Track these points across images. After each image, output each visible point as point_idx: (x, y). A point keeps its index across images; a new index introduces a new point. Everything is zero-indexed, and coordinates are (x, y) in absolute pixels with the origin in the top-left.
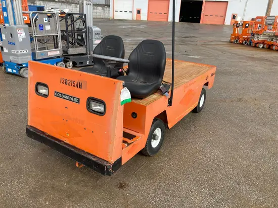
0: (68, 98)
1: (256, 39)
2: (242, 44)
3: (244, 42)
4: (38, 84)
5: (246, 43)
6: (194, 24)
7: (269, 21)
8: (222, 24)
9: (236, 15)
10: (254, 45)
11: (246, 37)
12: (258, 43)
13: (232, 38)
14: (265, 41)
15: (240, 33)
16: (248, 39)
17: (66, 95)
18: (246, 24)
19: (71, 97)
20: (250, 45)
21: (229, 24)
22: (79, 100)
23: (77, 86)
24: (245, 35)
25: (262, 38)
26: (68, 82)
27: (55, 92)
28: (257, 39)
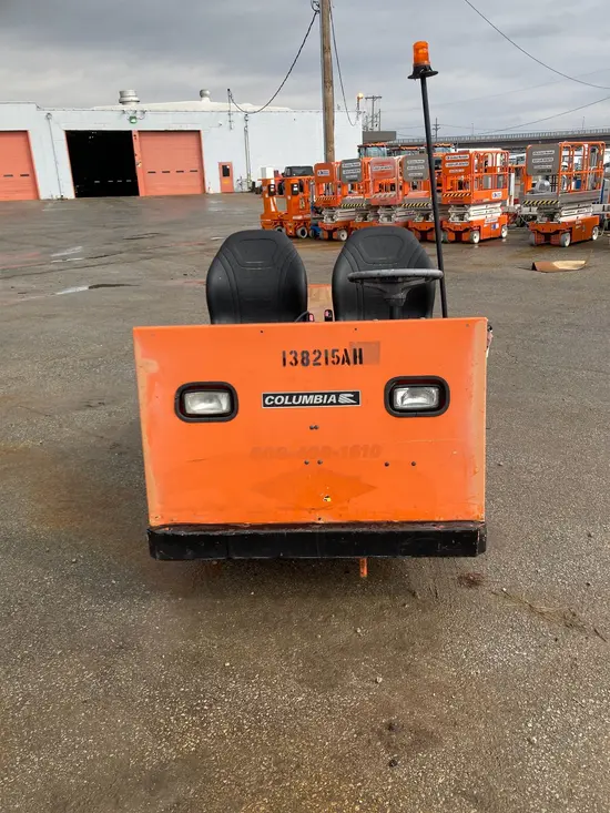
0: (317, 399)
1: (327, 221)
2: (296, 237)
3: (299, 232)
4: (186, 389)
5: (303, 233)
6: (121, 198)
7: (349, 172)
8: (198, 191)
9: (231, 164)
10: (327, 237)
11: (300, 218)
12: (335, 229)
13: (268, 224)
14: (348, 222)
15: (283, 210)
16: (305, 222)
17: (308, 395)
18: (293, 187)
19: (329, 394)
20: (316, 237)
21: (219, 191)
22: (356, 396)
23: (346, 360)
24: (299, 214)
25: (340, 216)
26: (312, 357)
27: (265, 396)
28: (329, 220)
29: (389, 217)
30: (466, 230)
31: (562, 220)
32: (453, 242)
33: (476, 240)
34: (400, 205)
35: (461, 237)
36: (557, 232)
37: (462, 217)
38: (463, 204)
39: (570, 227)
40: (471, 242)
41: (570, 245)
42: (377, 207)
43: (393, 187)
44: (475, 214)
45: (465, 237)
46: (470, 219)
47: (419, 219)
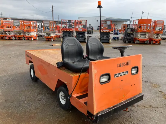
4: (101, 76)
19: (124, 72)
22: (128, 72)
23: (126, 65)
26: (122, 65)
29: (10, 34)
30: (30, 37)
31: (51, 36)
32: (27, 40)
33: (33, 40)
34: (13, 31)
35: (29, 39)
36: (50, 38)
37: (29, 35)
38: (29, 32)
39: (52, 37)
40: (31, 40)
41: (53, 41)
42: (6, 31)
43: (10, 27)
44: (32, 34)
45: (30, 39)
46: (31, 35)
47: (18, 35)
